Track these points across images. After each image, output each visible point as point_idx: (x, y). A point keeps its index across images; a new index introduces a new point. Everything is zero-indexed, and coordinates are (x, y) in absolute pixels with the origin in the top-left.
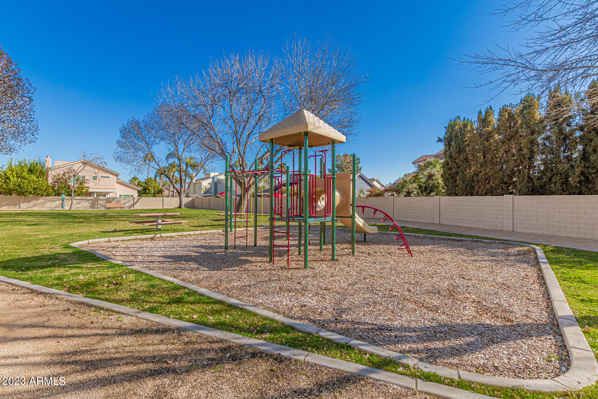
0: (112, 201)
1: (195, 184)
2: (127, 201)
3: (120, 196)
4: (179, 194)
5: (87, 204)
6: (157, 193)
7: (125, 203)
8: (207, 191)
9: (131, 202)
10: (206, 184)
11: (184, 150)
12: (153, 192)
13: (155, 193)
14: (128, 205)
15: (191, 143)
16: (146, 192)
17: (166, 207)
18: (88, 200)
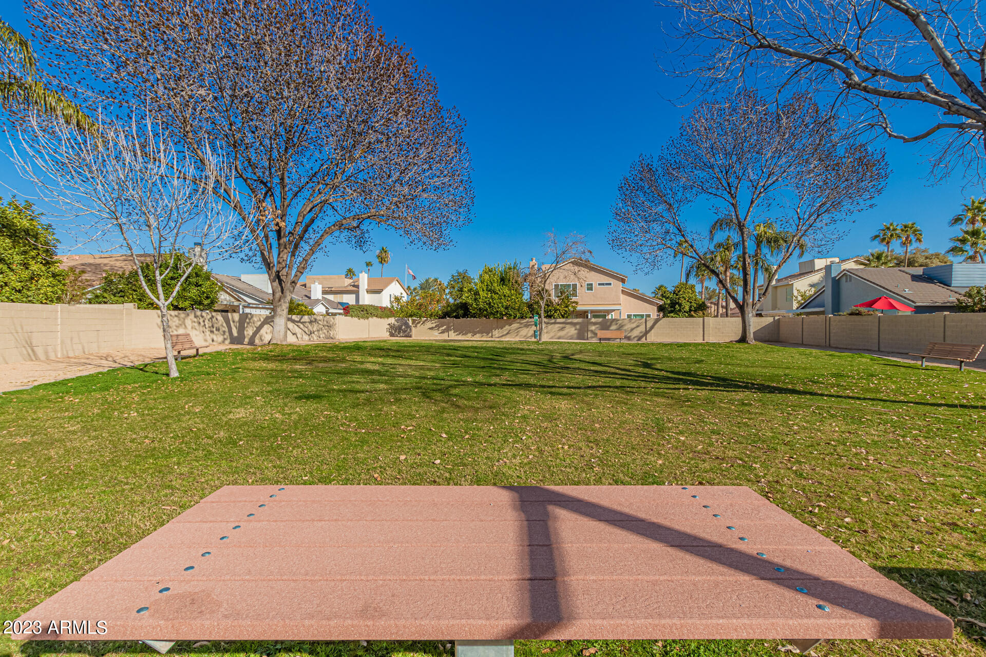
0: (610, 326)
1: (776, 287)
2: (634, 325)
3: (629, 316)
4: (741, 308)
5: (572, 331)
6: (695, 311)
7: (632, 329)
8: (808, 303)
9: (642, 328)
10: (803, 286)
11: (752, 202)
12: (687, 308)
13: (690, 310)
14: (636, 333)
15: (770, 182)
16: (675, 308)
17: (711, 339)
18: (574, 324)
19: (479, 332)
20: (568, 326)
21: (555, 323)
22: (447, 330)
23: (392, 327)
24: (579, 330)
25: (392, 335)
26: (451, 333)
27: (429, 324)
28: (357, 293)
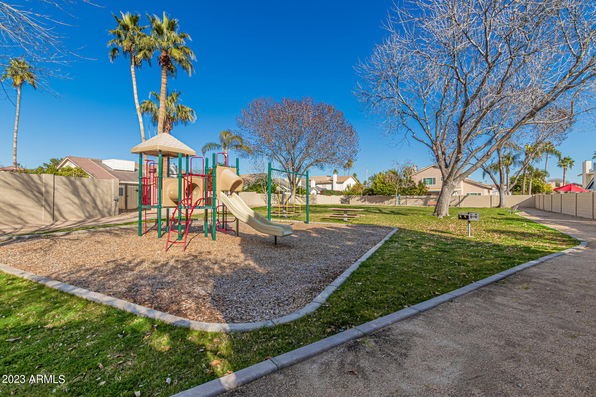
3: (468, 194)
4: (500, 190)
5: (421, 202)
9: (457, 201)
14: (454, 203)
18: (422, 199)
19: (378, 202)
20: (419, 200)
21: (413, 198)
22: (365, 201)
23: (342, 199)
24: (425, 202)
25: (342, 203)
26: (366, 202)
27: (357, 198)
28: (332, 184)
